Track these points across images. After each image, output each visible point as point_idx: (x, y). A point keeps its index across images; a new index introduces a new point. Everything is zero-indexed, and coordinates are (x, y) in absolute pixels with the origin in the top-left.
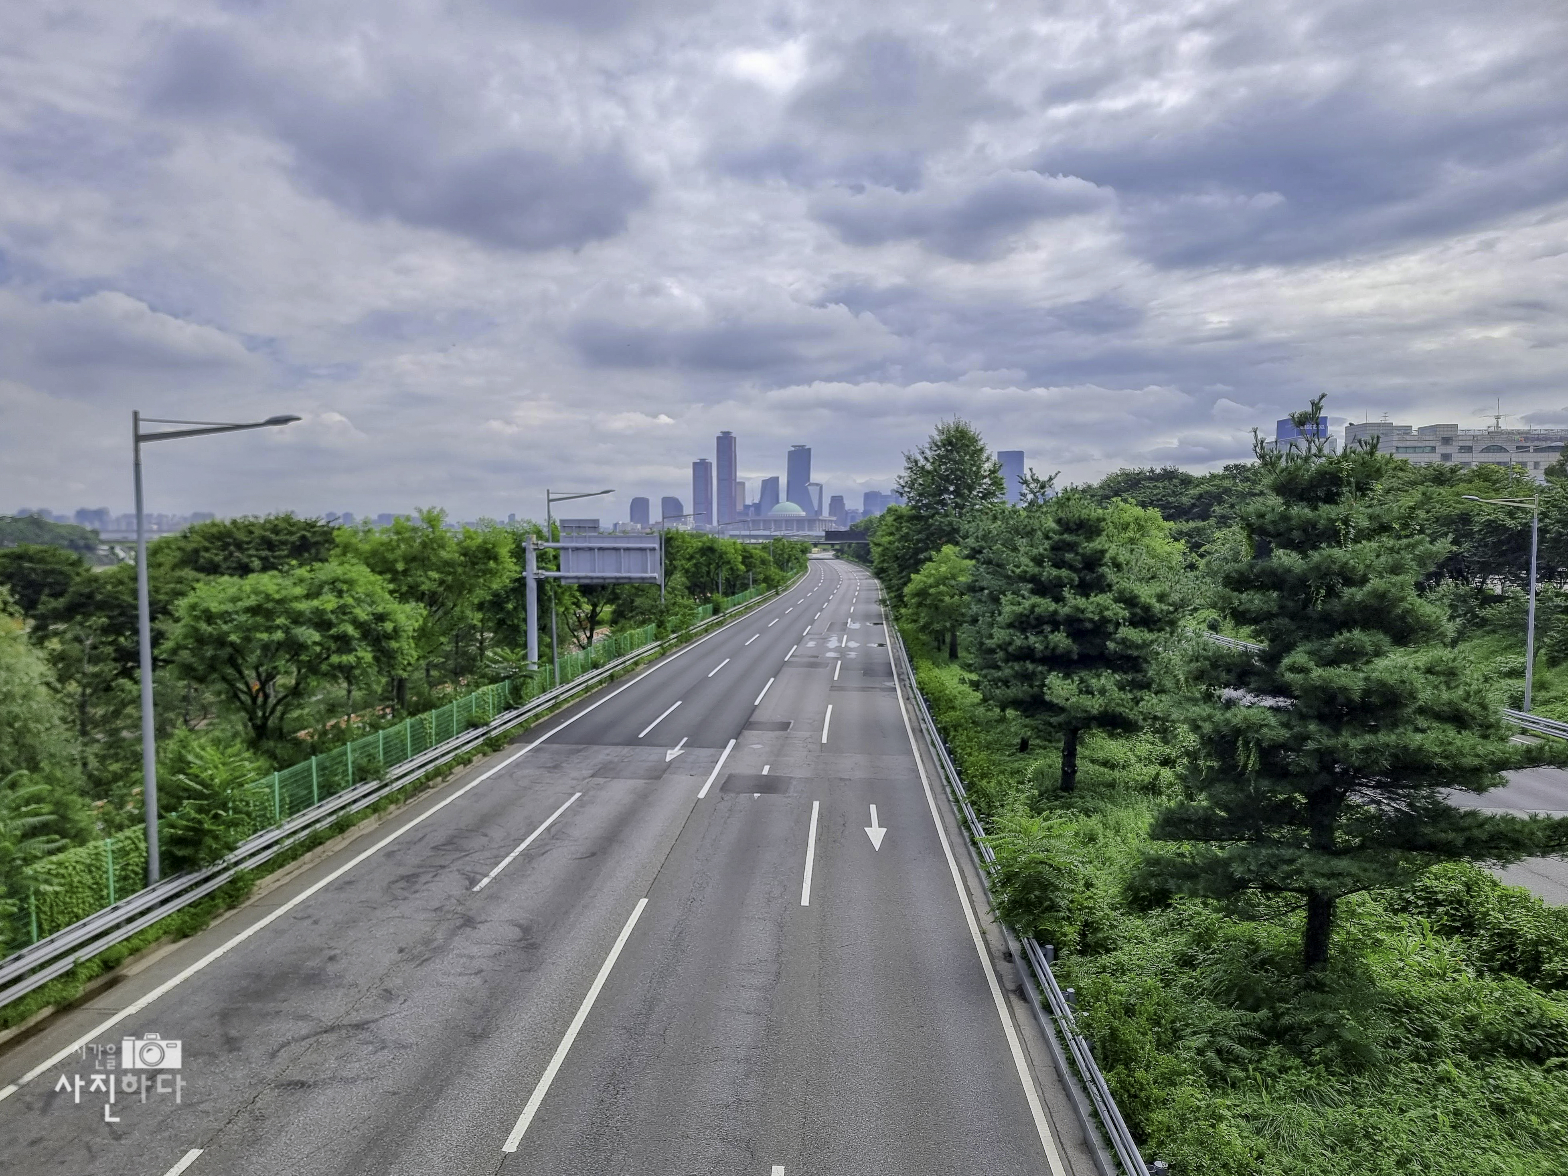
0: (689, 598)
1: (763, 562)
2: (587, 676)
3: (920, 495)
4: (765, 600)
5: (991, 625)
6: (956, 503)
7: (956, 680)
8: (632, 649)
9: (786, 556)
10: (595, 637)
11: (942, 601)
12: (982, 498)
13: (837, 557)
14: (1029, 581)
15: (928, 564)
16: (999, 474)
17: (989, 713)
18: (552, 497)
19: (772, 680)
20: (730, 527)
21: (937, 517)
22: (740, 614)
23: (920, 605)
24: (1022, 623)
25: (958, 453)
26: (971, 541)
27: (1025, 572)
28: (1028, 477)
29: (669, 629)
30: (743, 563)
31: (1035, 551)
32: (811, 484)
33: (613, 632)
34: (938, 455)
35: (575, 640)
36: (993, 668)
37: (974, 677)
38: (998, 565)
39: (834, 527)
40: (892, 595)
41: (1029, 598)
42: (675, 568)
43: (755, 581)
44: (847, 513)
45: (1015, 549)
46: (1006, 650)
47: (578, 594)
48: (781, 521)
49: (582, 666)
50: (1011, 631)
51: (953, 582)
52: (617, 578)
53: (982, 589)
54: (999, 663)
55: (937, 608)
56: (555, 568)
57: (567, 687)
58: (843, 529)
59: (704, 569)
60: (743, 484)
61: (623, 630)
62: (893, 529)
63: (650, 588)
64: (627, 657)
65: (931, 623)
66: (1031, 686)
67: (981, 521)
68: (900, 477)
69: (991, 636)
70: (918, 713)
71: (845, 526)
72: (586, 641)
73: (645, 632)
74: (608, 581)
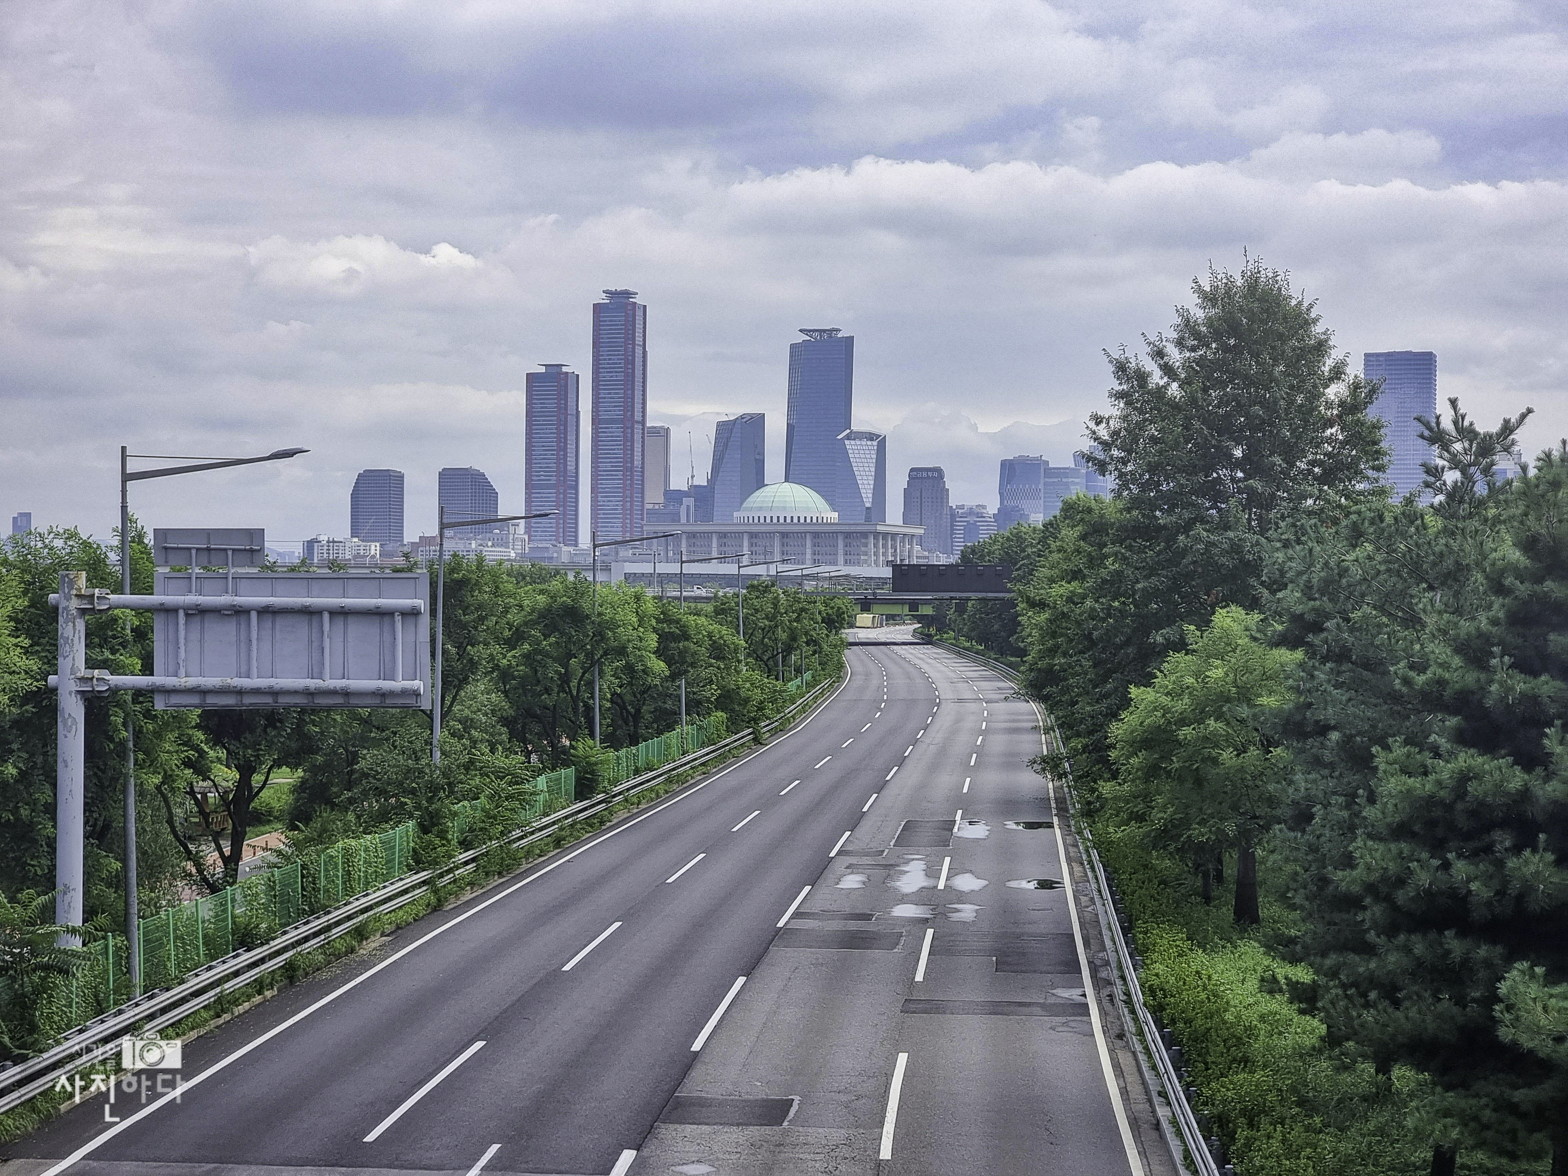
0: (509, 751)
1: (718, 651)
2: (220, 970)
3: (1153, 469)
4: (722, 759)
5: (1349, 829)
6: (1251, 491)
7: (1252, 984)
8: (349, 891)
9: (782, 635)
10: (248, 858)
11: (1215, 761)
12: (1322, 480)
13: (926, 640)
14: (1451, 709)
15: (1177, 658)
16: (1371, 414)
17: (1346, 1078)
18: (133, 466)
19: (741, 980)
20: (626, 552)
21: (1199, 529)
22: (656, 796)
23: (1152, 772)
24: (1431, 824)
25: (1256, 355)
26: (1291, 597)
27: (1441, 683)
28: (1447, 423)
29: (454, 836)
30: (659, 653)
31: (1466, 627)
32: (853, 436)
33: (296, 844)
34: (1200, 361)
35: (190, 866)
36: (1355, 951)
37: (1303, 974)
38: (1367, 665)
39: (917, 555)
40: (1077, 743)
41: (1452, 755)
42: (473, 665)
43: (695, 706)
44: (953, 515)
45: (1412, 621)
46: (1388, 899)
47: (200, 735)
48: (770, 535)
49: (208, 941)
50: (1405, 847)
51: (1244, 711)
52: (308, 693)
53: (1323, 730)
54: (1371, 936)
55: (1199, 781)
56: (138, 663)
57: (163, 998)
58: (942, 559)
59: (554, 670)
60: (663, 434)
61: (324, 837)
62: (1080, 562)
63: (401, 722)
64: (335, 915)
65: (1185, 823)
66: (1460, 1001)
67: (1320, 541)
68: (1098, 420)
69: (1348, 861)
70: (1148, 1075)
71: (949, 552)
72: (220, 869)
73: (388, 846)
74: (283, 700)
